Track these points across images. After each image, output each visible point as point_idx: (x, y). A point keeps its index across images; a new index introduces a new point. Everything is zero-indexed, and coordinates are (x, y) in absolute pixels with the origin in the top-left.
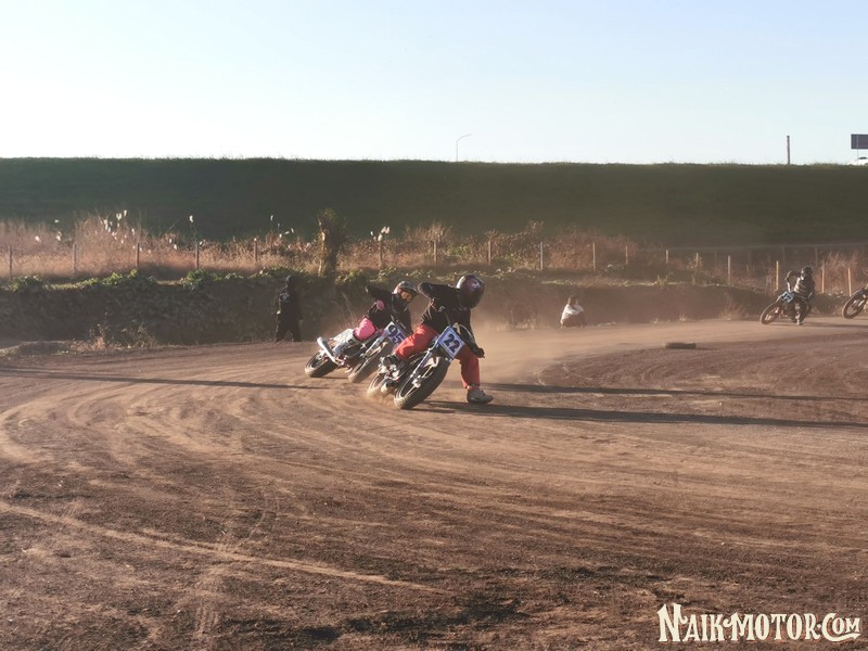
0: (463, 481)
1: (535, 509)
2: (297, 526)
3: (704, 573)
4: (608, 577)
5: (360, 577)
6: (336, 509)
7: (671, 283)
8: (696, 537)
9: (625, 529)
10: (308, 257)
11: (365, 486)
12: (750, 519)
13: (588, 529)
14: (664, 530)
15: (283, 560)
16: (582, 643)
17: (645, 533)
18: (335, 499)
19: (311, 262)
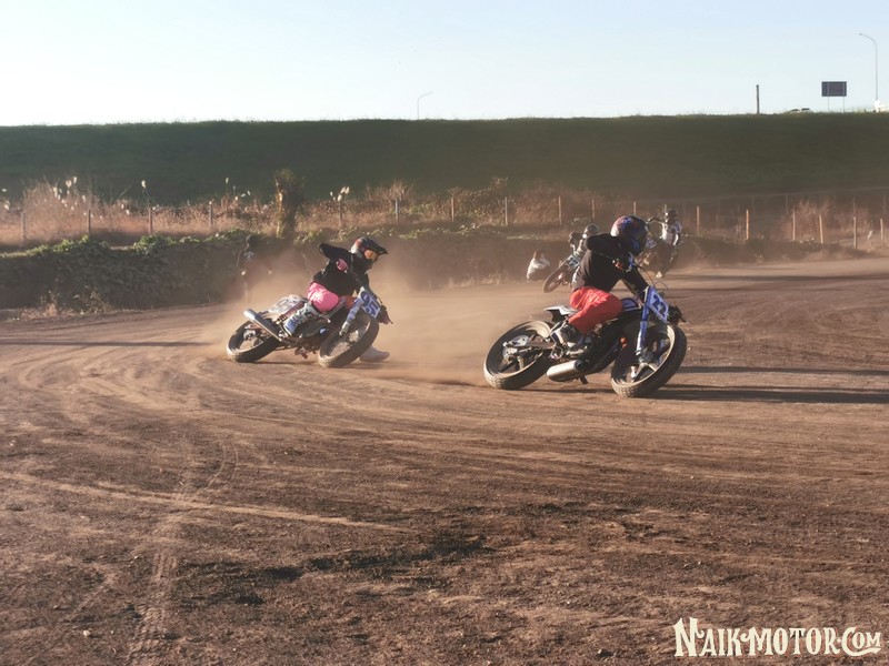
0: (427, 428)
1: (500, 452)
2: (257, 474)
3: (673, 505)
4: (574, 512)
5: (322, 520)
6: (297, 458)
8: (664, 473)
9: (593, 467)
10: (265, 219)
11: (326, 436)
12: (719, 454)
13: (555, 468)
14: (631, 467)
15: (243, 506)
16: (549, 574)
17: (613, 470)
18: (295, 449)
19: (268, 224)
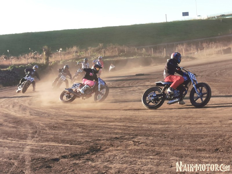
1: (104, 123)
2: (46, 134)
3: (145, 135)
4: (122, 139)
5: (63, 145)
7: (137, 57)
8: (143, 127)
9: (126, 126)
11: (62, 121)
12: (156, 120)
13: (117, 127)
14: (135, 125)
15: (44, 143)
16: (116, 156)
17: (131, 127)
18: (55, 126)
19: (42, 60)
